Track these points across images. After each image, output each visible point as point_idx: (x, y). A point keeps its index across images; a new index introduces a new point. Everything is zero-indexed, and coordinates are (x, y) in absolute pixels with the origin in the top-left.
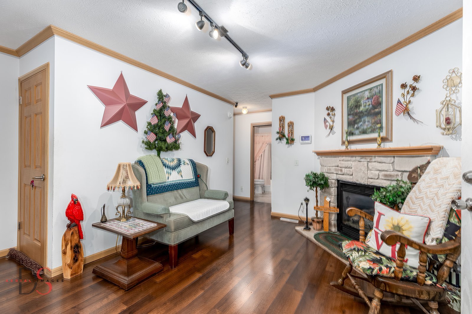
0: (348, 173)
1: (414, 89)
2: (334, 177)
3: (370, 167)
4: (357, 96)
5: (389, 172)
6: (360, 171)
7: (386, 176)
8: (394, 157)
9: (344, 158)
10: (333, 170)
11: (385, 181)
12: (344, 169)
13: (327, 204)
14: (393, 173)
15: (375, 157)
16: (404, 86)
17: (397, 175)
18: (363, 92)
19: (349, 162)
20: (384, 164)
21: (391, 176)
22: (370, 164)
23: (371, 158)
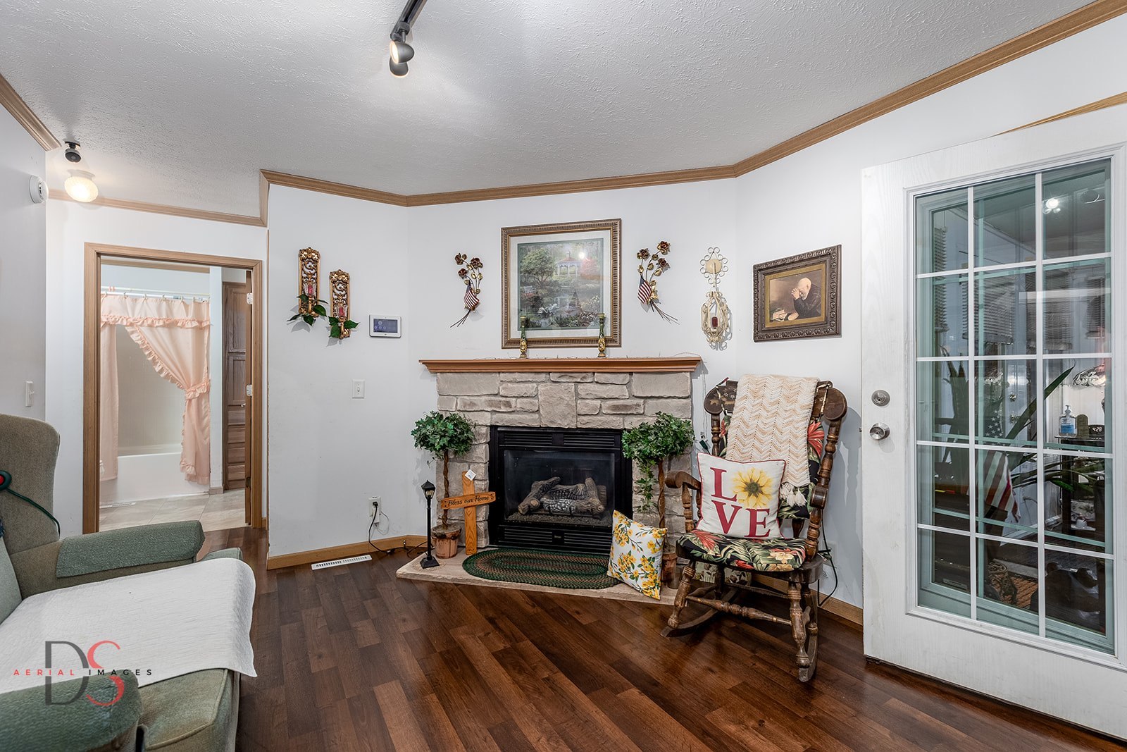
0: (527, 407)
1: (663, 263)
2: (486, 419)
3: (583, 394)
4: (543, 248)
5: (622, 401)
6: (558, 402)
7: (616, 407)
8: (631, 374)
9: (517, 376)
10: (481, 402)
11: (614, 418)
12: (514, 399)
13: (469, 486)
14: (629, 402)
15: (594, 373)
16: (644, 254)
17: (638, 405)
18: (561, 245)
19: (530, 385)
20: (610, 386)
21: (626, 407)
22: (580, 386)
23: (584, 374)
